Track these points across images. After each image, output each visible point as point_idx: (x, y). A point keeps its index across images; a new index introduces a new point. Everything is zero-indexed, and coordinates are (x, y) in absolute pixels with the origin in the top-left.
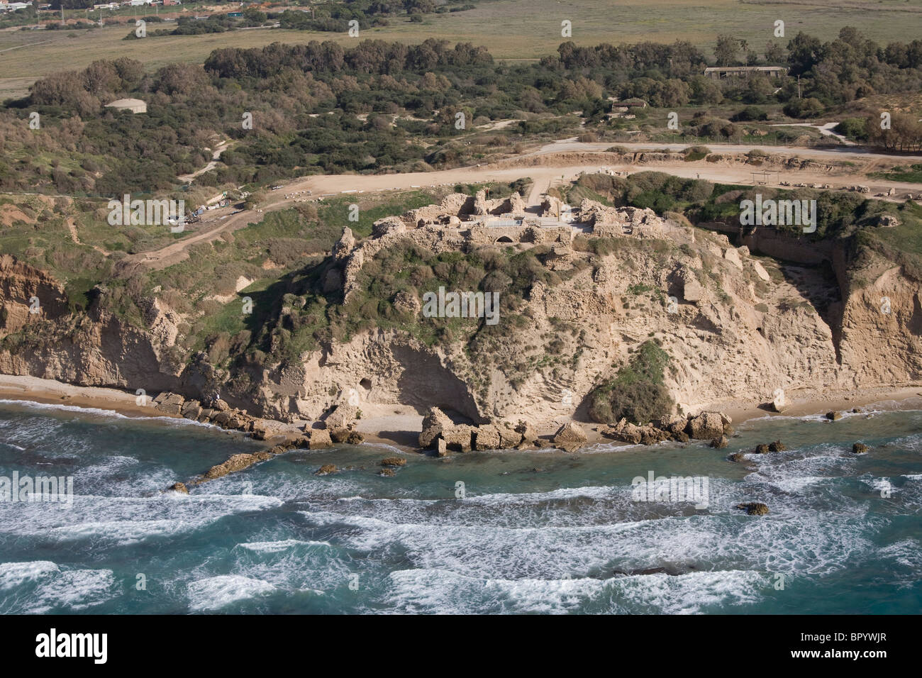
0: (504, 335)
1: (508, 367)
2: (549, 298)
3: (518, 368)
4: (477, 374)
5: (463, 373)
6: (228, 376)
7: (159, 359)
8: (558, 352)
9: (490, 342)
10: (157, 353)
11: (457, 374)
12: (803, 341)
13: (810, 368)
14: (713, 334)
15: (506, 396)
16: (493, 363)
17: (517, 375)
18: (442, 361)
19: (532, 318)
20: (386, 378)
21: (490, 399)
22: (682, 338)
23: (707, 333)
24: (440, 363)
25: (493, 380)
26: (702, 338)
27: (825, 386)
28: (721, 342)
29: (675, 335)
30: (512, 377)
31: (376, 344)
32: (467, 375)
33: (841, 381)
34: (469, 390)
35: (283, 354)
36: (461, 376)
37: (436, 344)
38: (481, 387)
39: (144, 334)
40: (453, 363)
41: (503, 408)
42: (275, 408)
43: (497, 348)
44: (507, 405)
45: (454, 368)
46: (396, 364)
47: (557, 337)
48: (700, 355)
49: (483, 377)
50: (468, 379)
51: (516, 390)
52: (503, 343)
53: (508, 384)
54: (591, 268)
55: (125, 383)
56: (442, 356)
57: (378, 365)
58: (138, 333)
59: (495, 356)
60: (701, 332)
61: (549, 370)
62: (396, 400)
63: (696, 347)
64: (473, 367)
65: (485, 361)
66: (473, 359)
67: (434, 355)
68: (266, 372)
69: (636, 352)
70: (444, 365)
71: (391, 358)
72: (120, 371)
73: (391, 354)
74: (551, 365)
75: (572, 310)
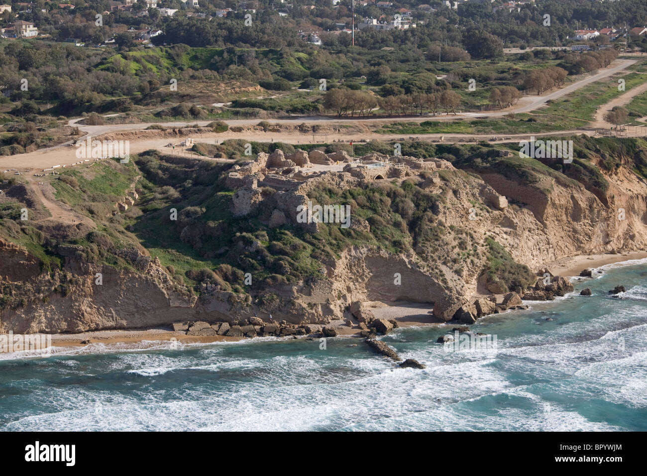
0: (437, 240)
1: (449, 262)
2: (448, 213)
3: (455, 261)
4: (432, 269)
5: (425, 269)
6: (250, 298)
7: (167, 296)
8: (466, 249)
9: (431, 246)
10: (165, 292)
11: (422, 271)
12: (532, 232)
13: (539, 249)
14: (511, 230)
15: (458, 282)
16: (438, 261)
17: (456, 266)
18: (407, 264)
19: (444, 227)
20: (360, 283)
21: (450, 284)
22: (497, 234)
23: (508, 230)
24: (406, 265)
25: (444, 272)
26: (506, 233)
27: (543, 260)
28: (516, 234)
29: (494, 232)
30: (454, 268)
31: (355, 257)
32: (428, 271)
33: (550, 256)
34: (436, 281)
35: (301, 273)
36: (425, 272)
37: (401, 252)
38: (441, 278)
39: (146, 278)
40: (417, 263)
41: (461, 290)
42: (313, 314)
43: (437, 250)
44: (462, 287)
45: (418, 267)
46: (367, 271)
47: (460, 239)
48: (510, 244)
49: (437, 271)
50: (430, 273)
51: (462, 277)
52: (439, 246)
53: (453, 274)
54: (451, 190)
55: (124, 323)
56: (406, 260)
57: (355, 274)
58: (140, 277)
59: (437, 256)
60: (505, 229)
61: (469, 261)
62: (365, 299)
63: (506, 239)
64: (428, 265)
65: (434, 260)
66: (425, 259)
67: (400, 260)
68: (295, 288)
69: (486, 245)
70: (409, 266)
71: (364, 267)
72: (116, 313)
73: (364, 265)
74: (468, 257)
75: (460, 219)
